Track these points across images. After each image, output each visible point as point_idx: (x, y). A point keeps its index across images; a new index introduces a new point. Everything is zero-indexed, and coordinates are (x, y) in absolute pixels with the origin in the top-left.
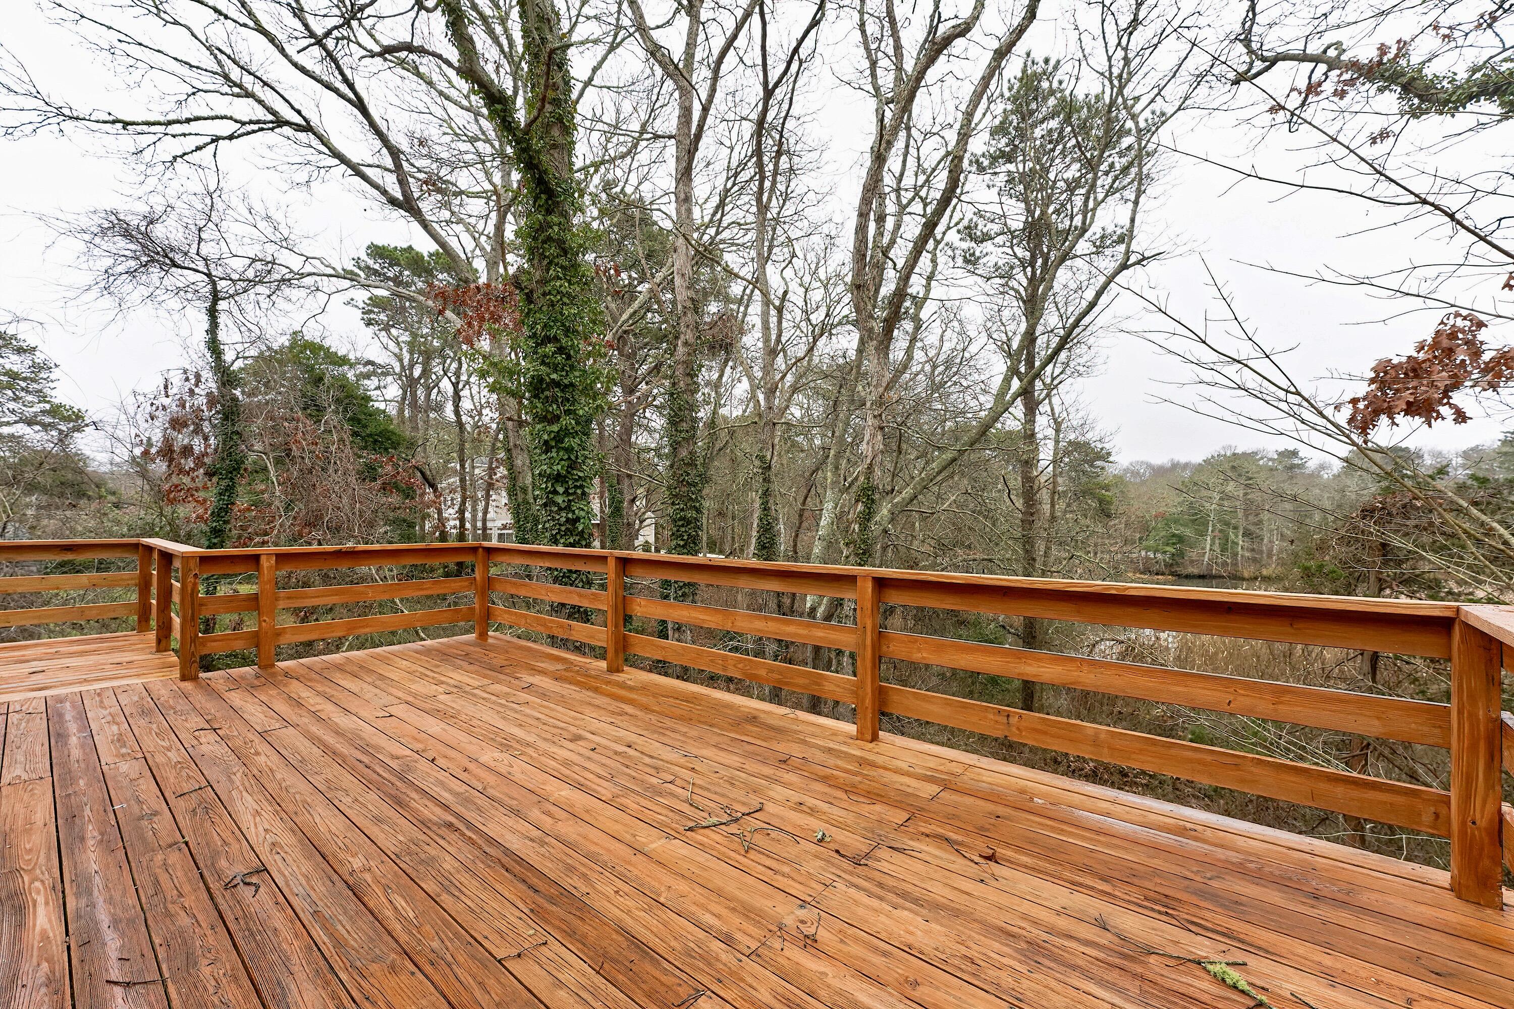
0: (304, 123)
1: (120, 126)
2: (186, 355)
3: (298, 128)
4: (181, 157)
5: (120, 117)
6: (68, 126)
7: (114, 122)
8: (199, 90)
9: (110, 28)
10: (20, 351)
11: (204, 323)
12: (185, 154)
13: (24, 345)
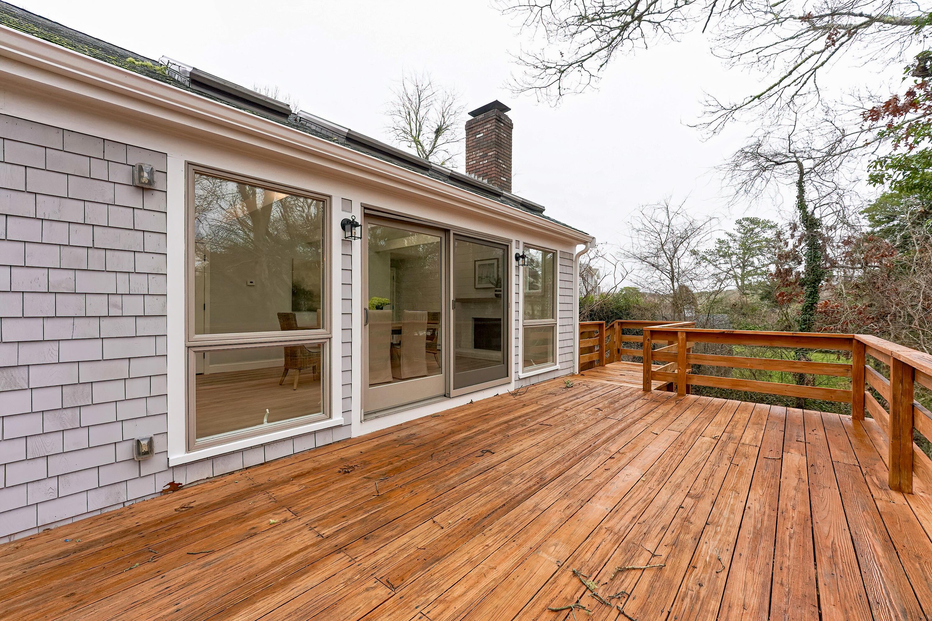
0: (867, 19)
1: (757, 99)
2: (779, 216)
3: (867, 25)
4: (796, 94)
5: (756, 95)
6: (737, 114)
7: (754, 99)
8: (804, 47)
9: (753, 50)
10: (771, 227)
11: (795, 191)
12: (797, 92)
13: (772, 224)
